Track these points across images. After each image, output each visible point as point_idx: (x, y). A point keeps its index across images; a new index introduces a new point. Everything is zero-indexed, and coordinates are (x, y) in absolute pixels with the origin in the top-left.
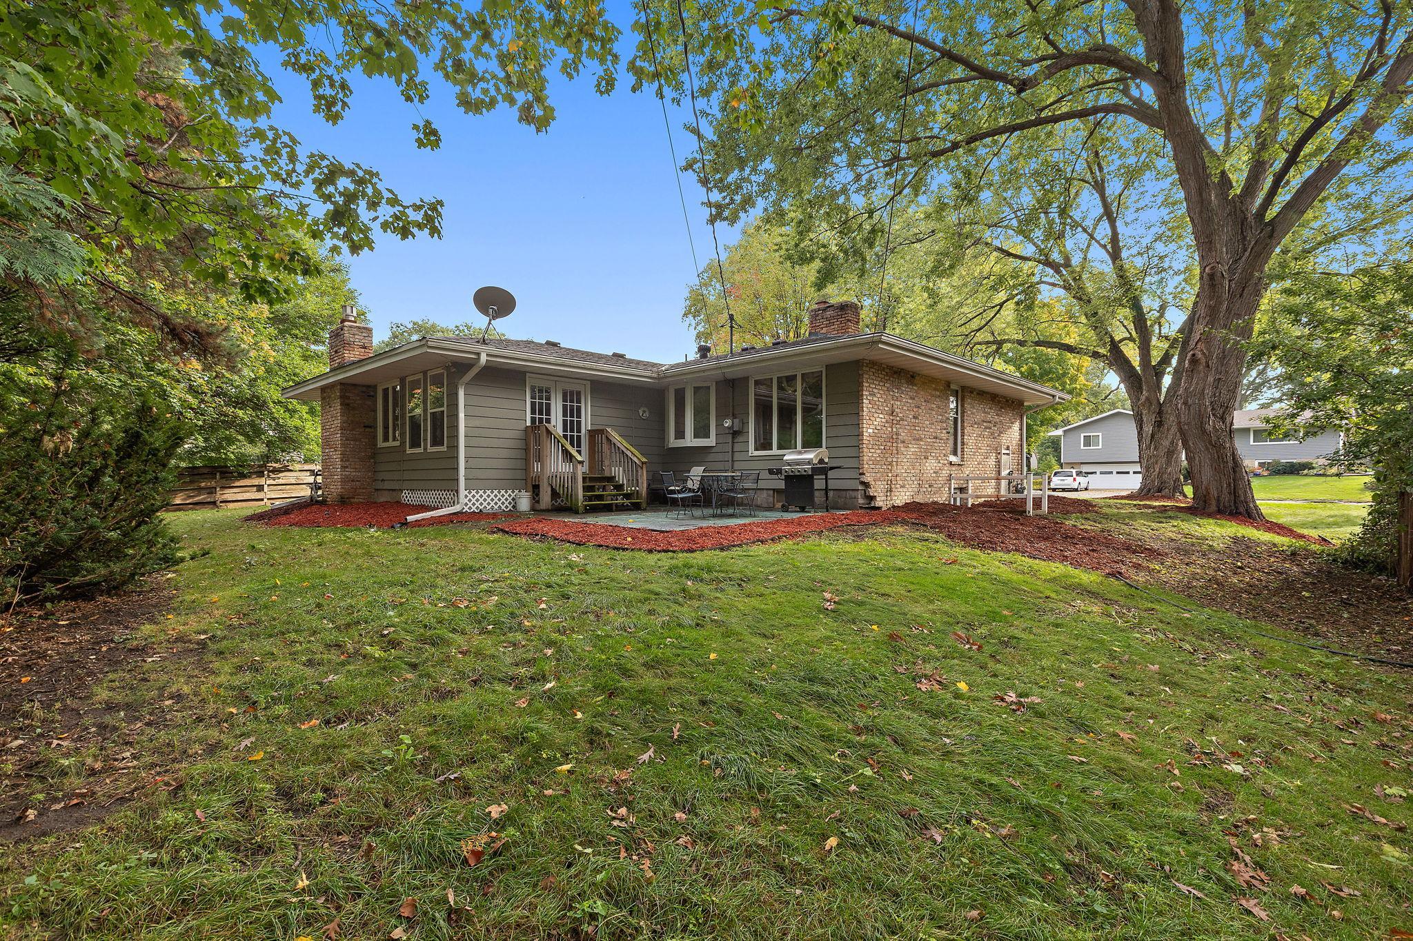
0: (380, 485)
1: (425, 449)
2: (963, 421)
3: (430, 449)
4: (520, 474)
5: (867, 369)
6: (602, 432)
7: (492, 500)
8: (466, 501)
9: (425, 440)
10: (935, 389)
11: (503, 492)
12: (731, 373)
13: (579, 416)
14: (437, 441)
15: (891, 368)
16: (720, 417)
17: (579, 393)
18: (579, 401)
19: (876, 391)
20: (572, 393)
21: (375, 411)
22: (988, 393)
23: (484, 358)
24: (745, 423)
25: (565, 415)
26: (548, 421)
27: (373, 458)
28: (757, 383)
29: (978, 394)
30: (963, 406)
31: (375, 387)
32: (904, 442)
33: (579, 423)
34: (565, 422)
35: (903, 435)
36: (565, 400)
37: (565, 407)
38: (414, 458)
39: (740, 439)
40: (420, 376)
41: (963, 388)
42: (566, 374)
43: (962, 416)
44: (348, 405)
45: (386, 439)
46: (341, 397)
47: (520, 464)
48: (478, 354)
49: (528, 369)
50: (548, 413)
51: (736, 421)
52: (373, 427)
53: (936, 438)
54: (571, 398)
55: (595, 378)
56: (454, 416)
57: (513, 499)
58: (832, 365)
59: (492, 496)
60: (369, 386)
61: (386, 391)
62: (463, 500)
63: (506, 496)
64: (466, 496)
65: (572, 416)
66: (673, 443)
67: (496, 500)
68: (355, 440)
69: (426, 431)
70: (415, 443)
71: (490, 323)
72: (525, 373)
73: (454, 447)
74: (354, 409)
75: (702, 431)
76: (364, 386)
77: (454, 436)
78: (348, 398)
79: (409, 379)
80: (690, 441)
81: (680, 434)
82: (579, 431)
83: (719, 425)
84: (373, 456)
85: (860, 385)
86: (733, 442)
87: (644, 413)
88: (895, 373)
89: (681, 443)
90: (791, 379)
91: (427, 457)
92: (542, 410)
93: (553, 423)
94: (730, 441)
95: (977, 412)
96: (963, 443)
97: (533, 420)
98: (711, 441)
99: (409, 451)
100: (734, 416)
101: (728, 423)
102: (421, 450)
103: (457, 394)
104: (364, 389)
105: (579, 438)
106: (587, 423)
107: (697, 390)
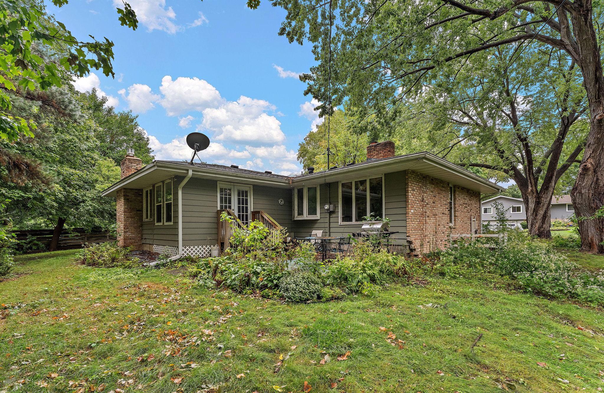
0: (144, 241)
1: (163, 223)
2: (455, 204)
3: (166, 224)
4: (214, 237)
5: (410, 175)
6: (259, 212)
7: (198, 251)
8: (183, 252)
9: (163, 218)
10: (443, 187)
11: (204, 247)
12: (329, 180)
13: (247, 204)
14: (169, 219)
15: (422, 175)
16: (322, 204)
17: (246, 192)
18: (247, 196)
19: (415, 188)
20: (243, 192)
21: (142, 202)
22: (465, 188)
23: (190, 173)
24: (336, 207)
25: (239, 203)
26: (230, 207)
27: (141, 227)
28: (343, 185)
29: (462, 189)
30: (454, 195)
31: (141, 190)
32: (428, 217)
33: (247, 208)
34: (239, 207)
35: (428, 213)
36: (239, 195)
37: (239, 199)
38: (160, 228)
39: (334, 215)
40: (161, 184)
41: (455, 186)
42: (239, 181)
43: (454, 201)
44: (128, 199)
45: (147, 217)
46: (124, 196)
47: (214, 231)
48: (188, 170)
49: (218, 179)
50: (230, 203)
51: (332, 206)
52: (141, 210)
53: (443, 214)
54: (243, 194)
55: (255, 184)
56: (176, 205)
57: (210, 250)
58: (388, 174)
59: (198, 249)
60: (140, 190)
61: (147, 192)
62: (181, 252)
63: (206, 249)
64: (183, 250)
65: (243, 204)
66: (297, 218)
67: (200, 251)
68: (131, 218)
69: (163, 213)
70: (159, 220)
71: (195, 153)
72: (216, 181)
73: (176, 223)
74: (131, 201)
75: (312, 211)
76: (136, 190)
77: (176, 217)
78: (128, 196)
79: (156, 186)
80: (306, 216)
81: (301, 213)
82: (247, 212)
83: (322, 208)
84: (142, 226)
85: (407, 184)
86: (330, 217)
87: (281, 202)
88: (424, 177)
89: (300, 218)
90: (363, 182)
91: (164, 228)
92: (226, 201)
93: (232, 208)
94: (328, 216)
95: (461, 200)
96: (455, 216)
97: (221, 207)
98: (318, 216)
99: (156, 224)
100: (330, 203)
101: (327, 207)
102: (161, 224)
103: (178, 193)
104: (137, 191)
105: (247, 216)
106: (251, 208)
107: (309, 189)
